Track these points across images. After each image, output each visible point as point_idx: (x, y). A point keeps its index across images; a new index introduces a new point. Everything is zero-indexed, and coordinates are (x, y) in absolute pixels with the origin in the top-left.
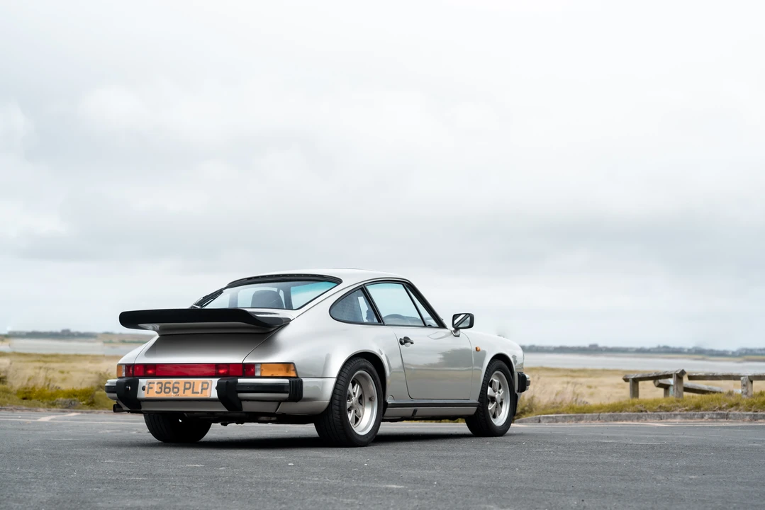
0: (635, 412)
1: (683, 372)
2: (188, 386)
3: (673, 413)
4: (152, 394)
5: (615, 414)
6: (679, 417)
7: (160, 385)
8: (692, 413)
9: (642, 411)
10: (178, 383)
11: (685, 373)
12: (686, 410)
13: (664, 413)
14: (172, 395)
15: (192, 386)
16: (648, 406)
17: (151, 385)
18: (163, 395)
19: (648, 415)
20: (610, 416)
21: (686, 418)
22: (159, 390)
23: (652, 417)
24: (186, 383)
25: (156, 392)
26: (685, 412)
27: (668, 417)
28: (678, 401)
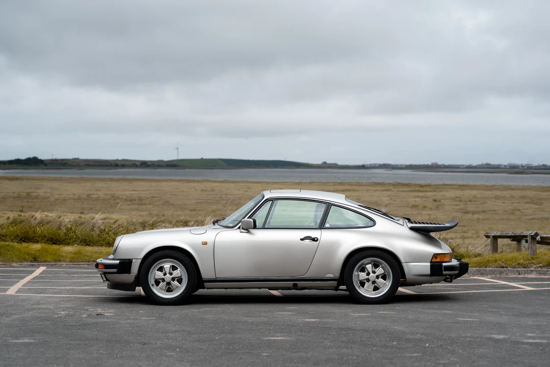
0: (497, 268)
1: (537, 234)
3: (529, 269)
5: (481, 269)
6: (535, 272)
8: (545, 269)
9: (503, 267)
11: (539, 235)
12: (540, 267)
13: (522, 269)
16: (508, 263)
19: (508, 270)
20: (478, 270)
21: (540, 274)
23: (513, 272)
26: (539, 269)
27: (526, 273)
28: (533, 259)
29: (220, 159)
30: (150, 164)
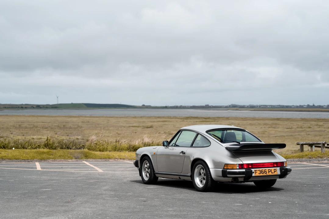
2: (269, 171)
4: (257, 174)
7: (260, 171)
10: (266, 170)
14: (264, 174)
15: (271, 171)
17: (256, 171)
18: (261, 175)
22: (260, 173)
24: (268, 170)
25: (259, 174)
29: (83, 104)
30: (42, 106)
